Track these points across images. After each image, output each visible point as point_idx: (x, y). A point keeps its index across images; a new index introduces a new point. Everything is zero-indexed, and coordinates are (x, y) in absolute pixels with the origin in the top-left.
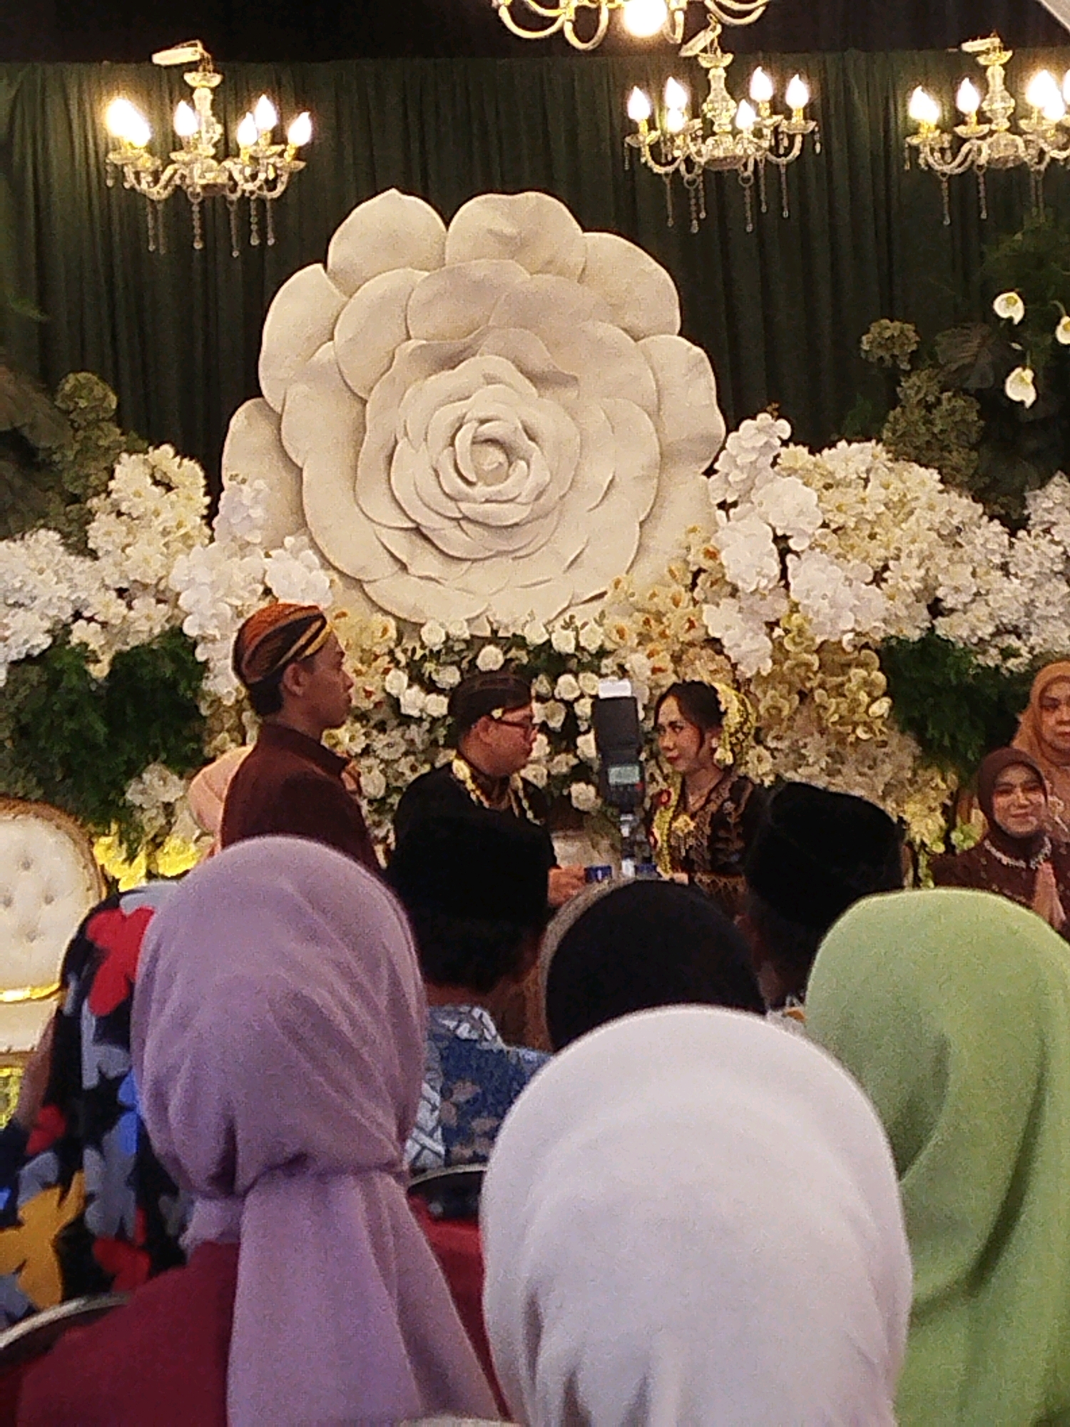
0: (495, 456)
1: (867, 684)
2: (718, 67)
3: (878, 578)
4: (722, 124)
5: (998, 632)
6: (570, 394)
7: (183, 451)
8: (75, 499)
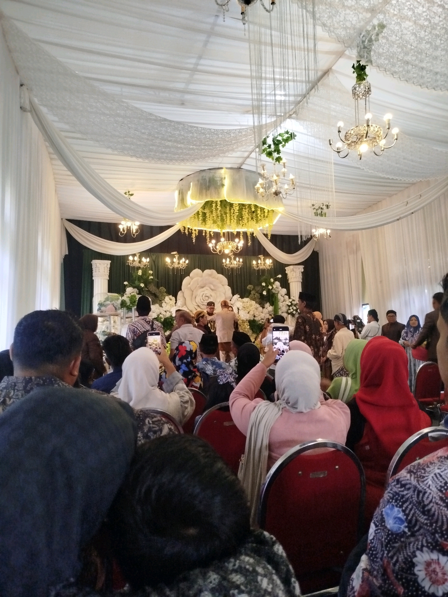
0: (207, 298)
1: (247, 324)
2: (233, 257)
3: (248, 313)
4: (233, 263)
5: (261, 319)
6: (215, 291)
7: (173, 296)
8: (161, 301)
